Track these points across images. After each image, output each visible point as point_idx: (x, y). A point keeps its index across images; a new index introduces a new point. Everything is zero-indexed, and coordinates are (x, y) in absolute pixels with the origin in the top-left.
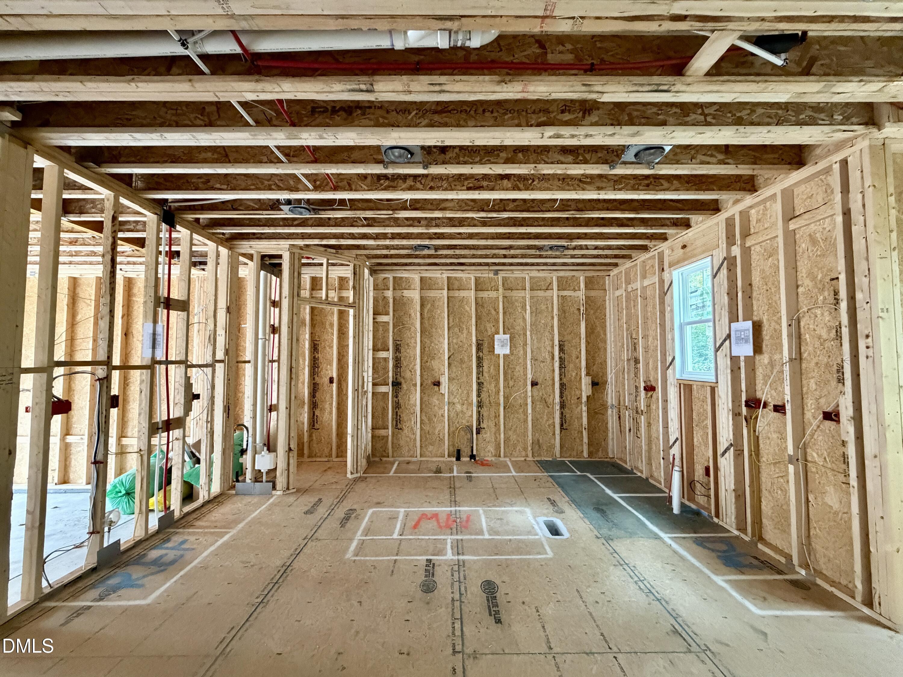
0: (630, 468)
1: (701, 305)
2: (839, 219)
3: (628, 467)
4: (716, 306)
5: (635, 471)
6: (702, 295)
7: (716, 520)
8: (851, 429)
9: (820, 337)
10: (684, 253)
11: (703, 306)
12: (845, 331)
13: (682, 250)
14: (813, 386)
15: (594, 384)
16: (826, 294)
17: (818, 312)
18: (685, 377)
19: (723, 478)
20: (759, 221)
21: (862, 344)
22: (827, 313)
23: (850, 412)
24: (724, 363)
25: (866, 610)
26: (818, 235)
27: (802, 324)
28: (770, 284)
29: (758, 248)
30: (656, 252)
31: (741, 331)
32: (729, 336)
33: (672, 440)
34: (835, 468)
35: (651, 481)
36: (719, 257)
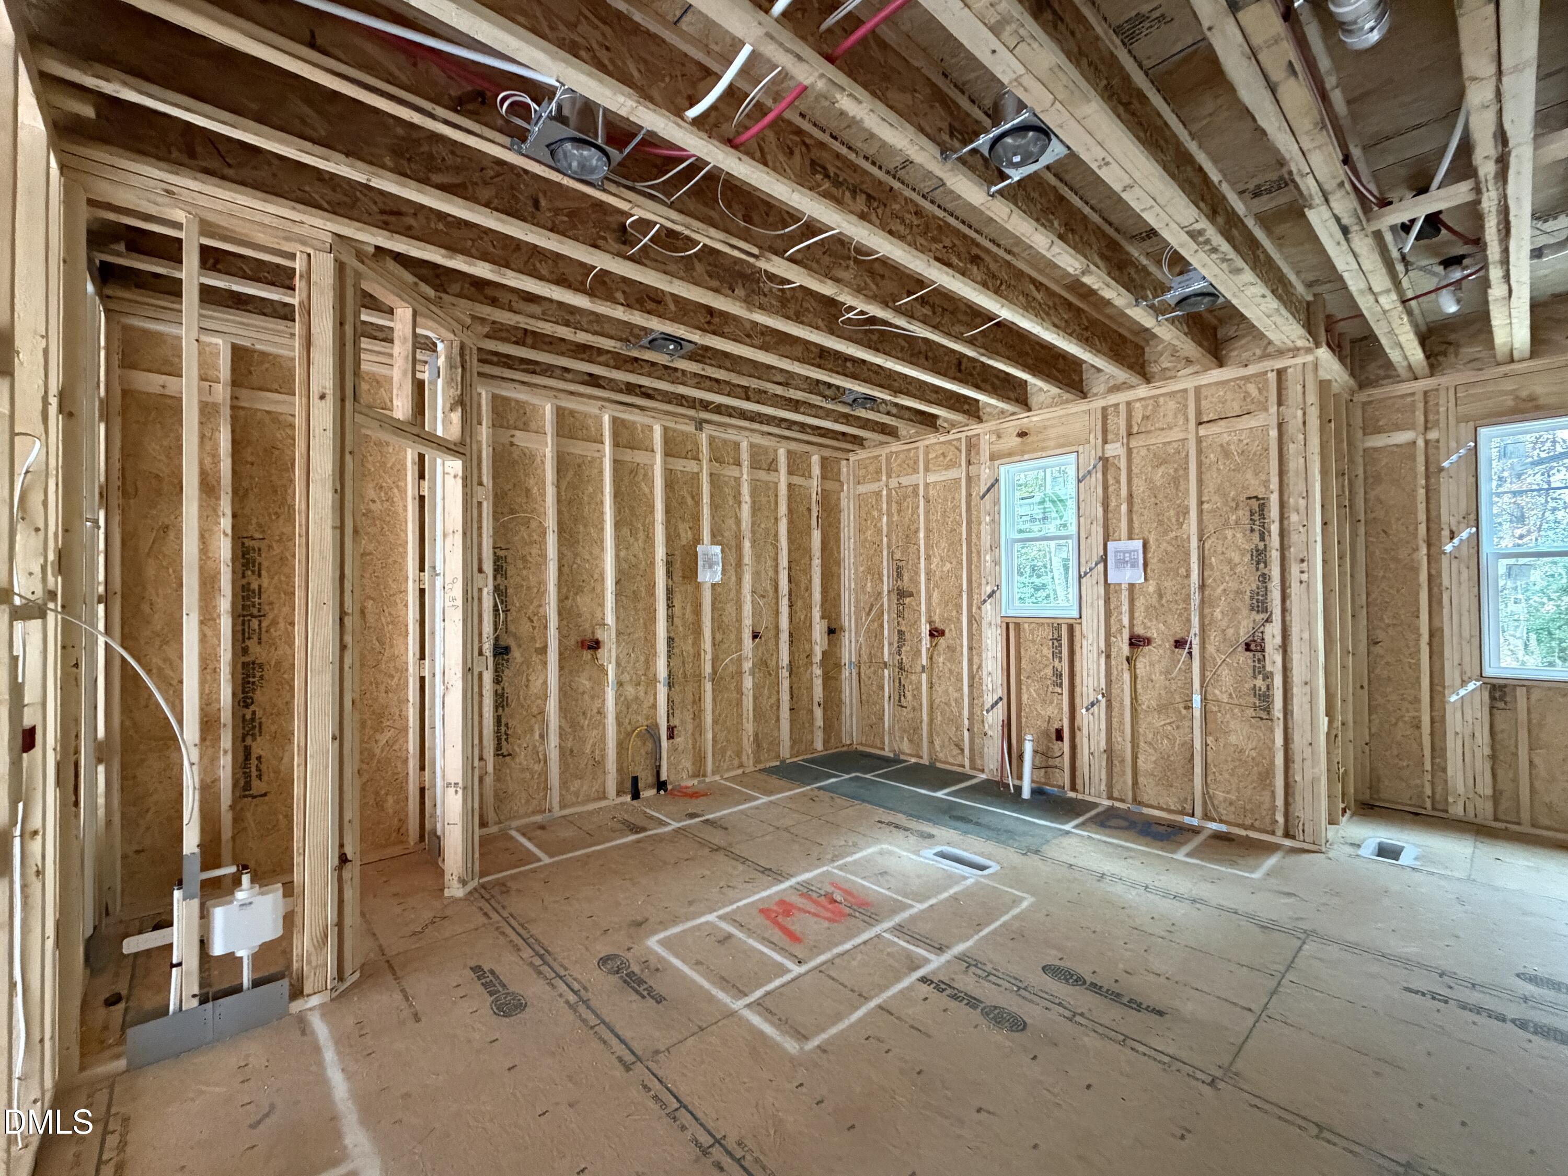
0: (891, 755)
1: (1041, 516)
2: (1274, 433)
3: (887, 753)
4: (1082, 519)
5: (902, 757)
6: (1042, 502)
7: (1072, 795)
8: (1279, 659)
9: (1230, 561)
10: (1022, 443)
11: (1045, 518)
12: (1275, 555)
13: (1019, 439)
14: (1218, 614)
15: (831, 631)
16: (1240, 513)
17: (1229, 533)
18: (1011, 613)
19: (1085, 740)
20: (1146, 418)
21: (1294, 569)
22: (1239, 535)
23: (1278, 640)
24: (1094, 591)
25: (1288, 843)
26: (1232, 447)
27: (1207, 546)
28: (1161, 496)
29: (1143, 452)
30: (963, 435)
31: (1124, 552)
32: (1104, 559)
33: (989, 700)
34: (1243, 702)
35: (939, 765)
36: (1090, 455)
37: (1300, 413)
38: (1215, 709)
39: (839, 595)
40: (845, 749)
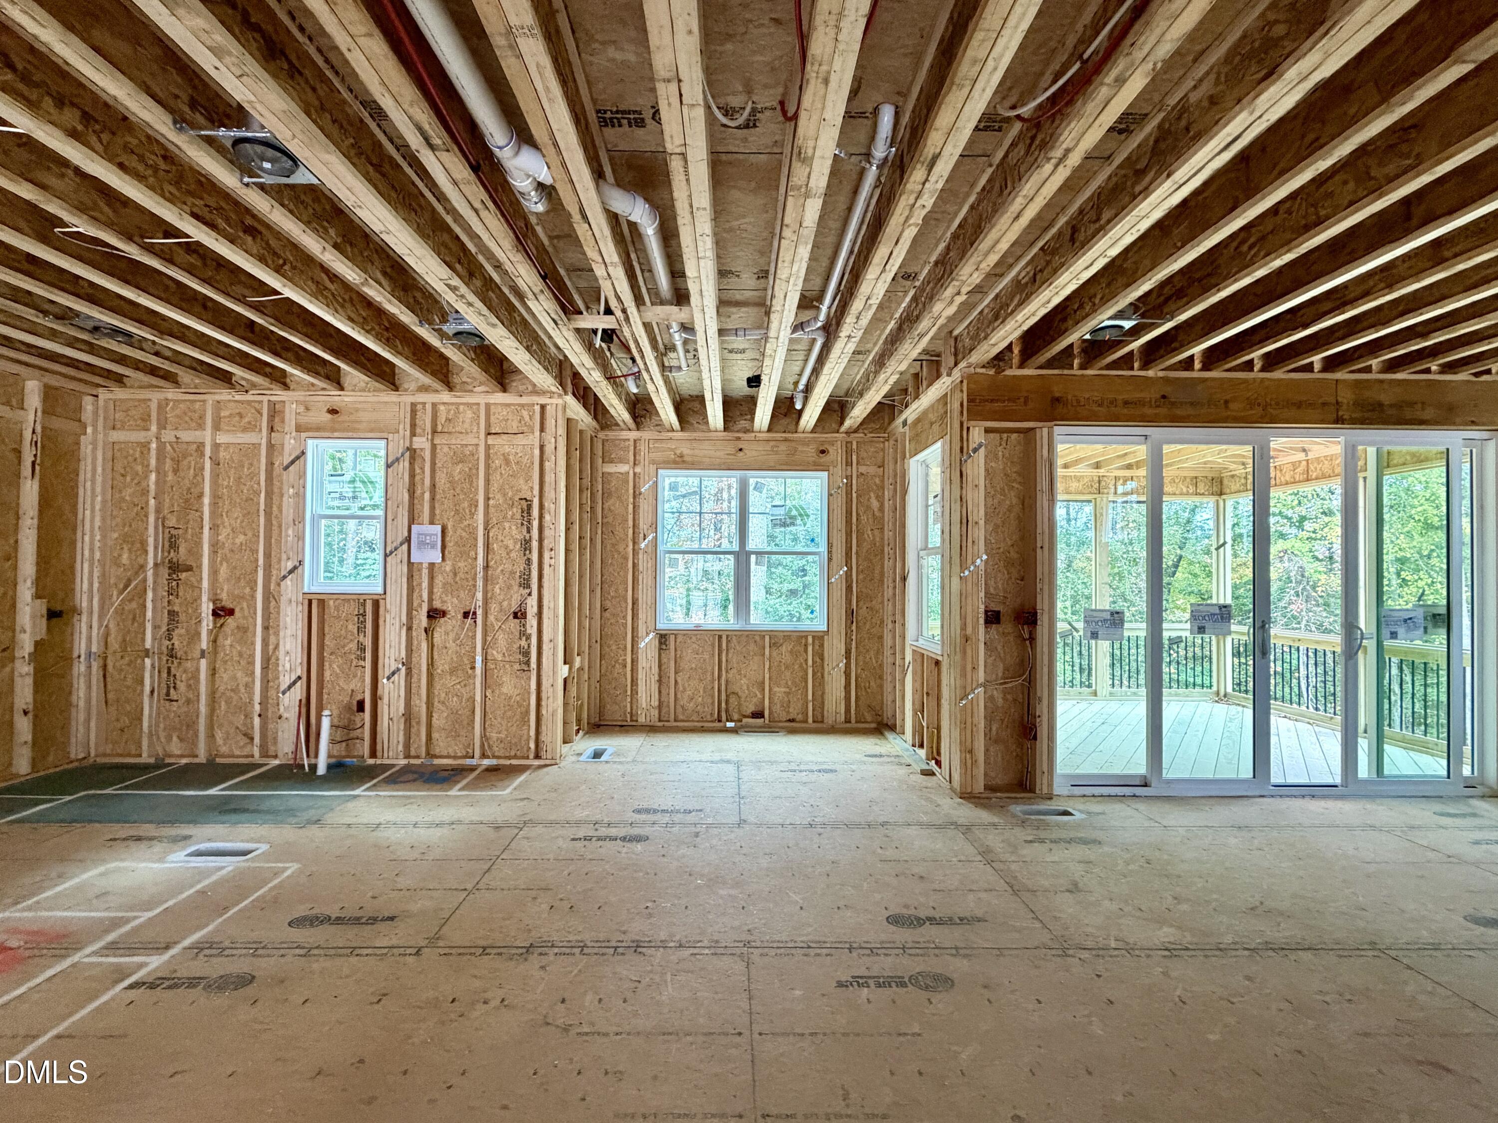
0: (152, 761)
1: (351, 495)
2: (537, 452)
3: (146, 758)
4: (389, 503)
5: (168, 761)
6: (353, 481)
7: (371, 761)
8: (535, 623)
9: (507, 547)
10: (333, 420)
11: (354, 498)
12: (535, 544)
13: (329, 416)
14: (497, 590)
15: (53, 615)
16: (515, 510)
17: (507, 525)
18: (314, 589)
19: (386, 708)
20: (448, 420)
21: (547, 555)
22: (514, 528)
23: (535, 609)
24: (399, 570)
26: (511, 457)
27: (491, 535)
28: (458, 491)
29: (446, 449)
30: (265, 399)
31: (426, 535)
32: (408, 540)
33: (285, 681)
34: (512, 659)
35: (218, 760)
36: (399, 443)
37: (553, 440)
38: (493, 666)
39: (72, 568)
40: (76, 764)
